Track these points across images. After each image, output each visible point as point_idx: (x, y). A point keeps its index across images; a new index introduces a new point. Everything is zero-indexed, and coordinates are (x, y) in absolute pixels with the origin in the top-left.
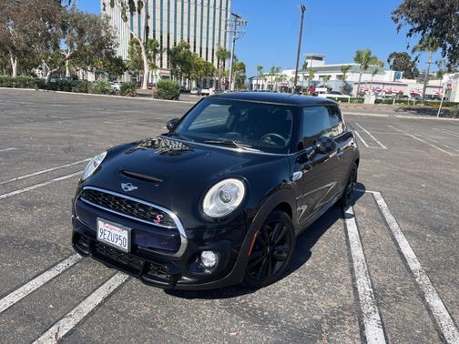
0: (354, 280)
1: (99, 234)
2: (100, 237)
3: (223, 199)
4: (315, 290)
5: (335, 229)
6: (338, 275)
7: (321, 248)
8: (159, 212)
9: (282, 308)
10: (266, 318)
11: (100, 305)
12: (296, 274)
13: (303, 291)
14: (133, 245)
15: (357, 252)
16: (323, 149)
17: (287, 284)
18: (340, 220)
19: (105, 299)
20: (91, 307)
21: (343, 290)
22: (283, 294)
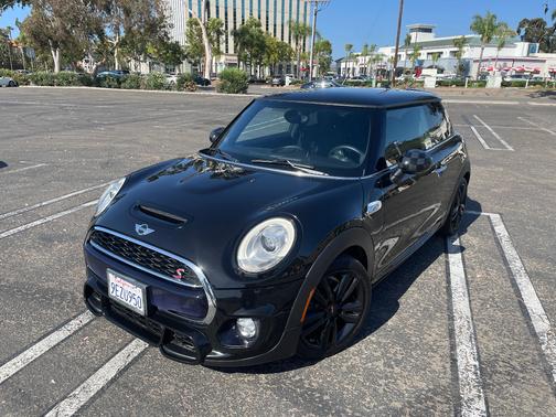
0: (453, 347)
1: (111, 290)
2: (112, 293)
3: (265, 247)
4: (398, 363)
5: (434, 271)
6: (430, 339)
7: (412, 298)
8: (181, 265)
9: (350, 390)
10: (326, 404)
12: (372, 338)
13: (380, 364)
14: (151, 308)
15: (461, 305)
16: (412, 167)
17: (360, 353)
18: (442, 258)
19: (121, 373)
21: (438, 364)
22: (352, 369)
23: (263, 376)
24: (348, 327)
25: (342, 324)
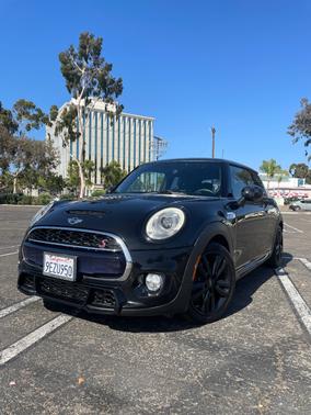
0: (298, 317)
1: (46, 268)
2: (46, 271)
3: (164, 226)
4: (262, 325)
5: (271, 283)
6: (282, 314)
7: (261, 295)
8: (104, 237)
9: (230, 339)
10: (215, 346)
11: (43, 338)
12: (239, 314)
13: (249, 326)
14: (79, 274)
15: (296, 298)
17: (232, 321)
18: (274, 277)
20: (35, 340)
21: (290, 325)
22: (228, 329)
23: (163, 334)
24: (222, 300)
25: (218, 296)
